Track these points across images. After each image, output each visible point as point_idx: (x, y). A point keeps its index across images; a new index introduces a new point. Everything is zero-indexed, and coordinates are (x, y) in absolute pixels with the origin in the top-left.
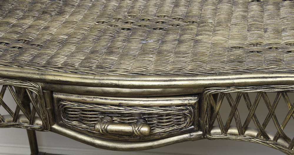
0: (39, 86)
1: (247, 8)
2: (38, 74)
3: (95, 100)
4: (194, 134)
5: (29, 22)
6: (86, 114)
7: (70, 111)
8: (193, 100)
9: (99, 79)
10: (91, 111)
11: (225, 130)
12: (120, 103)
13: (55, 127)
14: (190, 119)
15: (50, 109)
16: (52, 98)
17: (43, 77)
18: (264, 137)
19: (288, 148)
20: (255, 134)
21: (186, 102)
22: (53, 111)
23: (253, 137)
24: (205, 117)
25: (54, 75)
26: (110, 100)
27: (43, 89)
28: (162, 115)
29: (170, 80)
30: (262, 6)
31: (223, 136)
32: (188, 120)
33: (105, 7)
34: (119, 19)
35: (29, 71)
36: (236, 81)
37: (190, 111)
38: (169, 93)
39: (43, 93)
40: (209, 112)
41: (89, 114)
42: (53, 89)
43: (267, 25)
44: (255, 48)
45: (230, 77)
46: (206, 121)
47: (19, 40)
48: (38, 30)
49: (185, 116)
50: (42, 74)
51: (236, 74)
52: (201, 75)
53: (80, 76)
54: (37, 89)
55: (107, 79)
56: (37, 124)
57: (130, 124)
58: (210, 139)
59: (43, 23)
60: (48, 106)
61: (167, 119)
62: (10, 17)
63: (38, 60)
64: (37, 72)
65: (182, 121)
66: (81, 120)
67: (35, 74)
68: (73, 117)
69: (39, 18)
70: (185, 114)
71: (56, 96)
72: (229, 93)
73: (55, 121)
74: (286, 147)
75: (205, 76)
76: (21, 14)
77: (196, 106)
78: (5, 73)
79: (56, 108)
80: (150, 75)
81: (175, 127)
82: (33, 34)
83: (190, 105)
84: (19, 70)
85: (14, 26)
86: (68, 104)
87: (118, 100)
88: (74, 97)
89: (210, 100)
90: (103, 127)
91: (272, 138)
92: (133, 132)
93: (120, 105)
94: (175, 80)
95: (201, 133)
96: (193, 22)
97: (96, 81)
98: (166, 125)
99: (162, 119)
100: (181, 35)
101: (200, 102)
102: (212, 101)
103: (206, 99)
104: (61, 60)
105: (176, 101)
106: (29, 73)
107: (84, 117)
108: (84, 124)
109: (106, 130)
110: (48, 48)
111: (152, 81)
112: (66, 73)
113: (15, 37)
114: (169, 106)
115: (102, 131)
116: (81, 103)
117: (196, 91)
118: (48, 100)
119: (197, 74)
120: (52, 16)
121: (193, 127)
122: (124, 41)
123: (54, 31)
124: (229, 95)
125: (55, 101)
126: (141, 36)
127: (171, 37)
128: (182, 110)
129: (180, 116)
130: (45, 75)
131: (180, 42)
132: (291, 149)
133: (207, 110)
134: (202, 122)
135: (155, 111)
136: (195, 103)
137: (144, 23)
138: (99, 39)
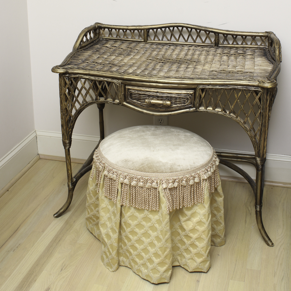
0: (120, 81)
1: (221, 58)
3: (146, 89)
4: (192, 109)
5: (113, 57)
6: (141, 96)
7: (133, 95)
8: (191, 92)
9: (149, 79)
10: (143, 95)
11: (206, 107)
12: (157, 91)
13: (124, 103)
14: (190, 101)
15: (123, 94)
16: (125, 88)
18: (224, 112)
19: (236, 118)
20: (220, 110)
21: (188, 92)
22: (125, 95)
23: (219, 112)
24: (197, 100)
25: (128, 76)
26: (153, 90)
27: (122, 83)
28: (176, 98)
29: (182, 81)
30: (228, 57)
31: (205, 110)
32: (189, 101)
33: (151, 54)
34: (158, 59)
36: (212, 82)
37: (190, 97)
38: (180, 87)
39: (121, 85)
40: (199, 98)
41: (142, 96)
42: (126, 84)
43: (230, 64)
44: (223, 72)
45: (209, 80)
46: (197, 102)
47: (109, 64)
48: (118, 61)
49: (188, 99)
51: (212, 79)
52: (196, 79)
54: (119, 83)
57: (161, 100)
58: (199, 111)
59: (120, 58)
60: (123, 92)
61: (179, 100)
62: (104, 55)
63: (119, 71)
65: (186, 102)
67: (119, 75)
68: (134, 98)
69: (117, 56)
70: (187, 98)
71: (127, 87)
72: (209, 88)
73: (125, 100)
74: (234, 117)
75: (198, 79)
76: (109, 54)
77: (193, 95)
78: (104, 75)
79: (127, 93)
80: (172, 78)
81: (183, 104)
82: (116, 62)
83: (191, 94)
84: (111, 74)
85: (106, 58)
86: (133, 91)
87: (156, 90)
88: (136, 88)
89: (199, 92)
91: (228, 113)
92: (163, 103)
93: (157, 92)
94: (184, 81)
95: (195, 109)
96: (194, 61)
98: (178, 103)
99: (177, 100)
100: (188, 66)
101: (195, 93)
102: (201, 92)
103: (198, 91)
104: (131, 71)
105: (184, 92)
106: (116, 75)
107: (140, 98)
108: (139, 101)
109: (150, 102)
110: (124, 67)
111: (173, 80)
112: (133, 75)
113: (108, 62)
114: (180, 94)
115: (149, 102)
116: (139, 91)
117: (193, 87)
118: (123, 89)
120: (124, 56)
121: (191, 105)
122: (160, 66)
123: (126, 61)
125: (127, 90)
126: (169, 65)
127: (183, 66)
128: (187, 96)
129: (185, 99)
130: (123, 76)
131: (187, 68)
132: (237, 118)
133: (198, 96)
134: (195, 103)
135: (173, 96)
136: (193, 93)
137: (170, 61)
138: (148, 65)
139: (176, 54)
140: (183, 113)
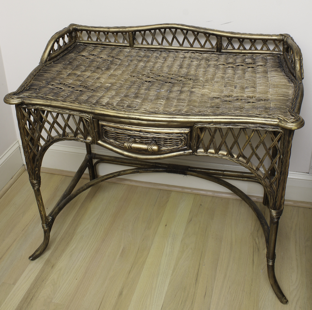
0: (90, 116)
1: (225, 71)
2: (90, 109)
3: (125, 127)
4: (187, 152)
5: (88, 74)
6: (119, 136)
7: (109, 133)
8: (187, 131)
9: (128, 115)
10: (122, 134)
11: (206, 150)
12: (140, 130)
13: (100, 142)
14: (185, 142)
15: (97, 131)
16: (98, 124)
17: (93, 111)
18: (231, 156)
19: (246, 163)
20: (225, 153)
21: (182, 131)
22: (98, 132)
23: (224, 155)
24: (194, 142)
25: (100, 110)
26: (134, 128)
27: (93, 118)
28: (167, 139)
29: (173, 118)
30: (234, 71)
31: (205, 154)
32: (183, 143)
33: (136, 66)
34: (144, 74)
35: (84, 107)
36: (214, 120)
37: (185, 137)
38: (172, 126)
39: (93, 120)
40: (197, 139)
41: (121, 136)
42: (99, 119)
43: (237, 83)
44: (228, 99)
45: (211, 117)
46: (195, 144)
47: (81, 86)
48: (93, 80)
49: (181, 140)
50: (93, 109)
51: (214, 116)
52: (193, 115)
53: (116, 112)
54: (89, 118)
55: (133, 115)
56: (89, 140)
57: (146, 144)
58: (196, 155)
59: (97, 75)
60: (95, 129)
61: (170, 142)
62: (77, 70)
63: (91, 100)
64: (90, 108)
65: (179, 143)
66: (116, 139)
67: (88, 108)
68: (110, 137)
69: (94, 72)
70: (181, 139)
71: (101, 123)
72: (210, 128)
73: (100, 138)
74: (244, 163)
75: (195, 116)
76: (84, 68)
77: (189, 135)
78: (70, 107)
79: (101, 130)
80: (160, 114)
81: (175, 147)
82: (90, 82)
83: (185, 133)
84: (79, 106)
85: (78, 76)
86: (108, 128)
87: (139, 128)
88: (112, 124)
89: (197, 131)
90: (129, 145)
91: (235, 156)
92: (148, 149)
93: (140, 131)
94: (176, 118)
95: (191, 151)
96: (191, 79)
97: (126, 116)
98: (169, 146)
99: (167, 142)
100: (182, 87)
101: (191, 132)
102: (199, 132)
103: (195, 130)
104: (105, 101)
105: (176, 131)
106: (85, 108)
107: (117, 137)
108: (118, 142)
109: (131, 147)
110: (98, 92)
111: (161, 117)
112: (108, 109)
113: (79, 83)
114: (172, 133)
115: (128, 147)
116: (116, 128)
117: (189, 125)
118: (96, 125)
119: (190, 115)
120: (102, 70)
121: (186, 147)
122: (146, 89)
123: (102, 80)
124: (209, 129)
125: (100, 126)
126: (157, 86)
127: (176, 88)
128: (180, 136)
129: (178, 140)
130: (95, 110)
131: (181, 92)
132: (247, 164)
133: (195, 137)
134: (192, 144)
135: (162, 136)
136: (188, 132)
137: (159, 78)
138: (130, 88)
139: (168, 66)
140: (176, 156)
